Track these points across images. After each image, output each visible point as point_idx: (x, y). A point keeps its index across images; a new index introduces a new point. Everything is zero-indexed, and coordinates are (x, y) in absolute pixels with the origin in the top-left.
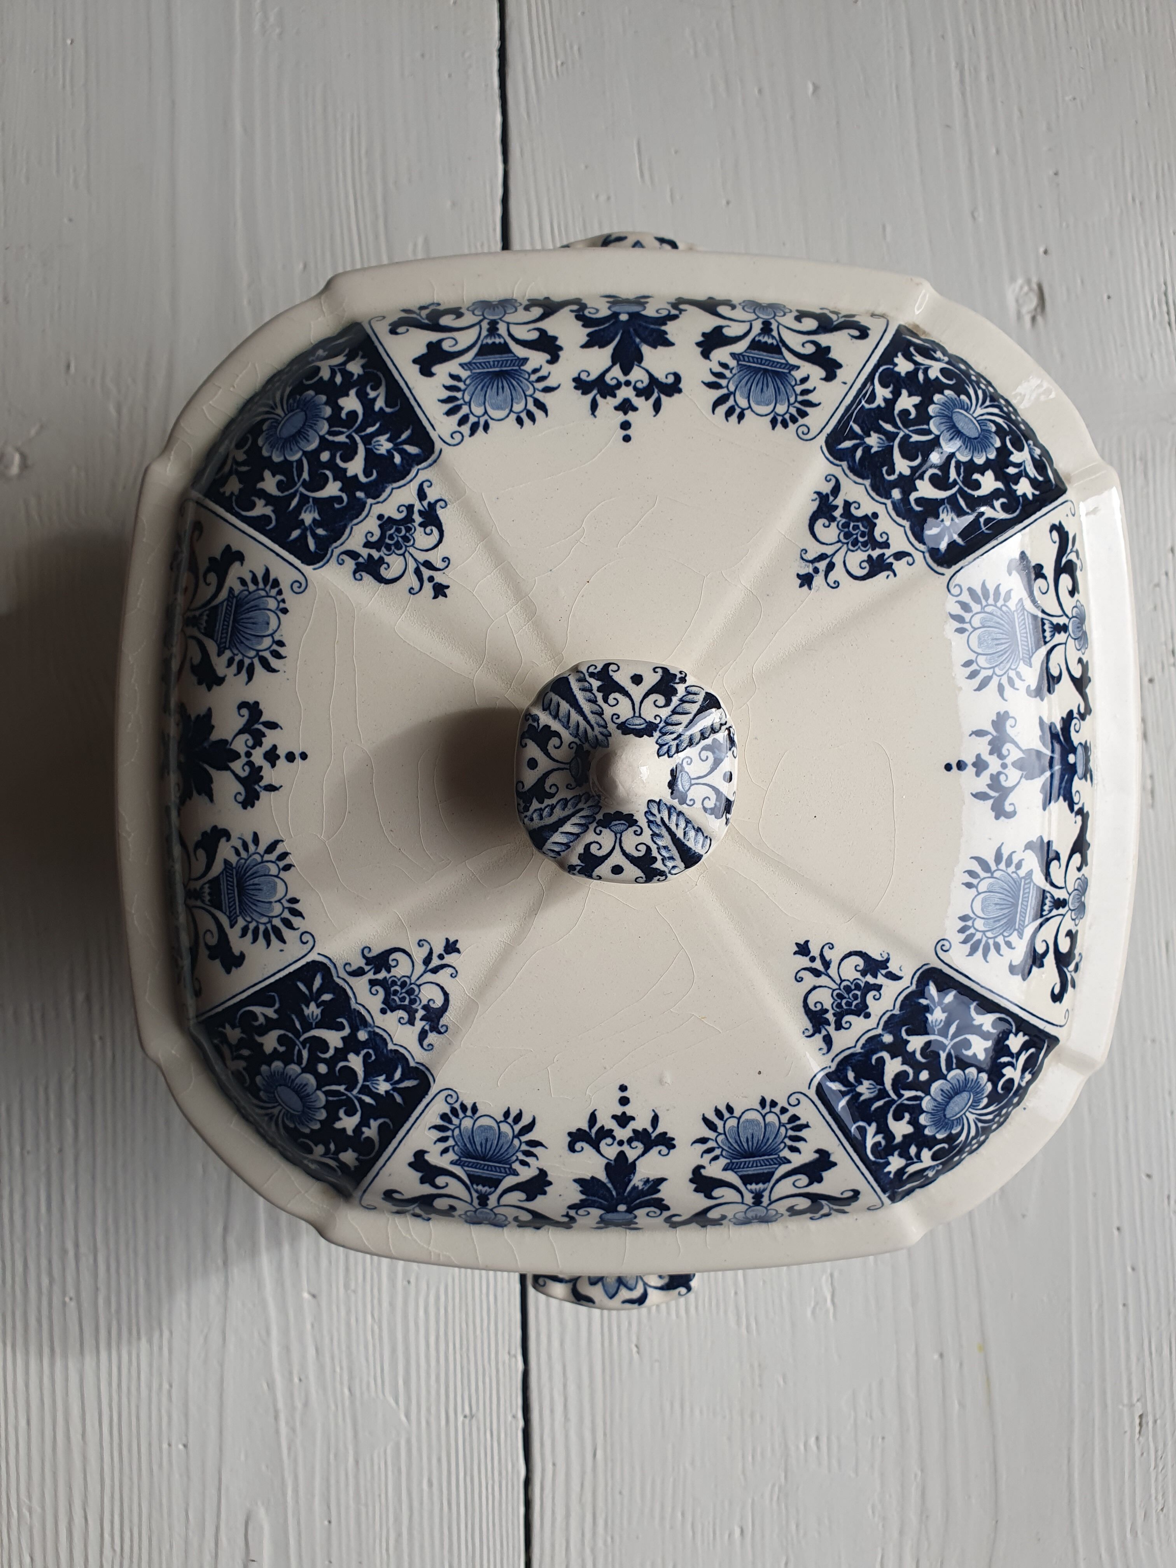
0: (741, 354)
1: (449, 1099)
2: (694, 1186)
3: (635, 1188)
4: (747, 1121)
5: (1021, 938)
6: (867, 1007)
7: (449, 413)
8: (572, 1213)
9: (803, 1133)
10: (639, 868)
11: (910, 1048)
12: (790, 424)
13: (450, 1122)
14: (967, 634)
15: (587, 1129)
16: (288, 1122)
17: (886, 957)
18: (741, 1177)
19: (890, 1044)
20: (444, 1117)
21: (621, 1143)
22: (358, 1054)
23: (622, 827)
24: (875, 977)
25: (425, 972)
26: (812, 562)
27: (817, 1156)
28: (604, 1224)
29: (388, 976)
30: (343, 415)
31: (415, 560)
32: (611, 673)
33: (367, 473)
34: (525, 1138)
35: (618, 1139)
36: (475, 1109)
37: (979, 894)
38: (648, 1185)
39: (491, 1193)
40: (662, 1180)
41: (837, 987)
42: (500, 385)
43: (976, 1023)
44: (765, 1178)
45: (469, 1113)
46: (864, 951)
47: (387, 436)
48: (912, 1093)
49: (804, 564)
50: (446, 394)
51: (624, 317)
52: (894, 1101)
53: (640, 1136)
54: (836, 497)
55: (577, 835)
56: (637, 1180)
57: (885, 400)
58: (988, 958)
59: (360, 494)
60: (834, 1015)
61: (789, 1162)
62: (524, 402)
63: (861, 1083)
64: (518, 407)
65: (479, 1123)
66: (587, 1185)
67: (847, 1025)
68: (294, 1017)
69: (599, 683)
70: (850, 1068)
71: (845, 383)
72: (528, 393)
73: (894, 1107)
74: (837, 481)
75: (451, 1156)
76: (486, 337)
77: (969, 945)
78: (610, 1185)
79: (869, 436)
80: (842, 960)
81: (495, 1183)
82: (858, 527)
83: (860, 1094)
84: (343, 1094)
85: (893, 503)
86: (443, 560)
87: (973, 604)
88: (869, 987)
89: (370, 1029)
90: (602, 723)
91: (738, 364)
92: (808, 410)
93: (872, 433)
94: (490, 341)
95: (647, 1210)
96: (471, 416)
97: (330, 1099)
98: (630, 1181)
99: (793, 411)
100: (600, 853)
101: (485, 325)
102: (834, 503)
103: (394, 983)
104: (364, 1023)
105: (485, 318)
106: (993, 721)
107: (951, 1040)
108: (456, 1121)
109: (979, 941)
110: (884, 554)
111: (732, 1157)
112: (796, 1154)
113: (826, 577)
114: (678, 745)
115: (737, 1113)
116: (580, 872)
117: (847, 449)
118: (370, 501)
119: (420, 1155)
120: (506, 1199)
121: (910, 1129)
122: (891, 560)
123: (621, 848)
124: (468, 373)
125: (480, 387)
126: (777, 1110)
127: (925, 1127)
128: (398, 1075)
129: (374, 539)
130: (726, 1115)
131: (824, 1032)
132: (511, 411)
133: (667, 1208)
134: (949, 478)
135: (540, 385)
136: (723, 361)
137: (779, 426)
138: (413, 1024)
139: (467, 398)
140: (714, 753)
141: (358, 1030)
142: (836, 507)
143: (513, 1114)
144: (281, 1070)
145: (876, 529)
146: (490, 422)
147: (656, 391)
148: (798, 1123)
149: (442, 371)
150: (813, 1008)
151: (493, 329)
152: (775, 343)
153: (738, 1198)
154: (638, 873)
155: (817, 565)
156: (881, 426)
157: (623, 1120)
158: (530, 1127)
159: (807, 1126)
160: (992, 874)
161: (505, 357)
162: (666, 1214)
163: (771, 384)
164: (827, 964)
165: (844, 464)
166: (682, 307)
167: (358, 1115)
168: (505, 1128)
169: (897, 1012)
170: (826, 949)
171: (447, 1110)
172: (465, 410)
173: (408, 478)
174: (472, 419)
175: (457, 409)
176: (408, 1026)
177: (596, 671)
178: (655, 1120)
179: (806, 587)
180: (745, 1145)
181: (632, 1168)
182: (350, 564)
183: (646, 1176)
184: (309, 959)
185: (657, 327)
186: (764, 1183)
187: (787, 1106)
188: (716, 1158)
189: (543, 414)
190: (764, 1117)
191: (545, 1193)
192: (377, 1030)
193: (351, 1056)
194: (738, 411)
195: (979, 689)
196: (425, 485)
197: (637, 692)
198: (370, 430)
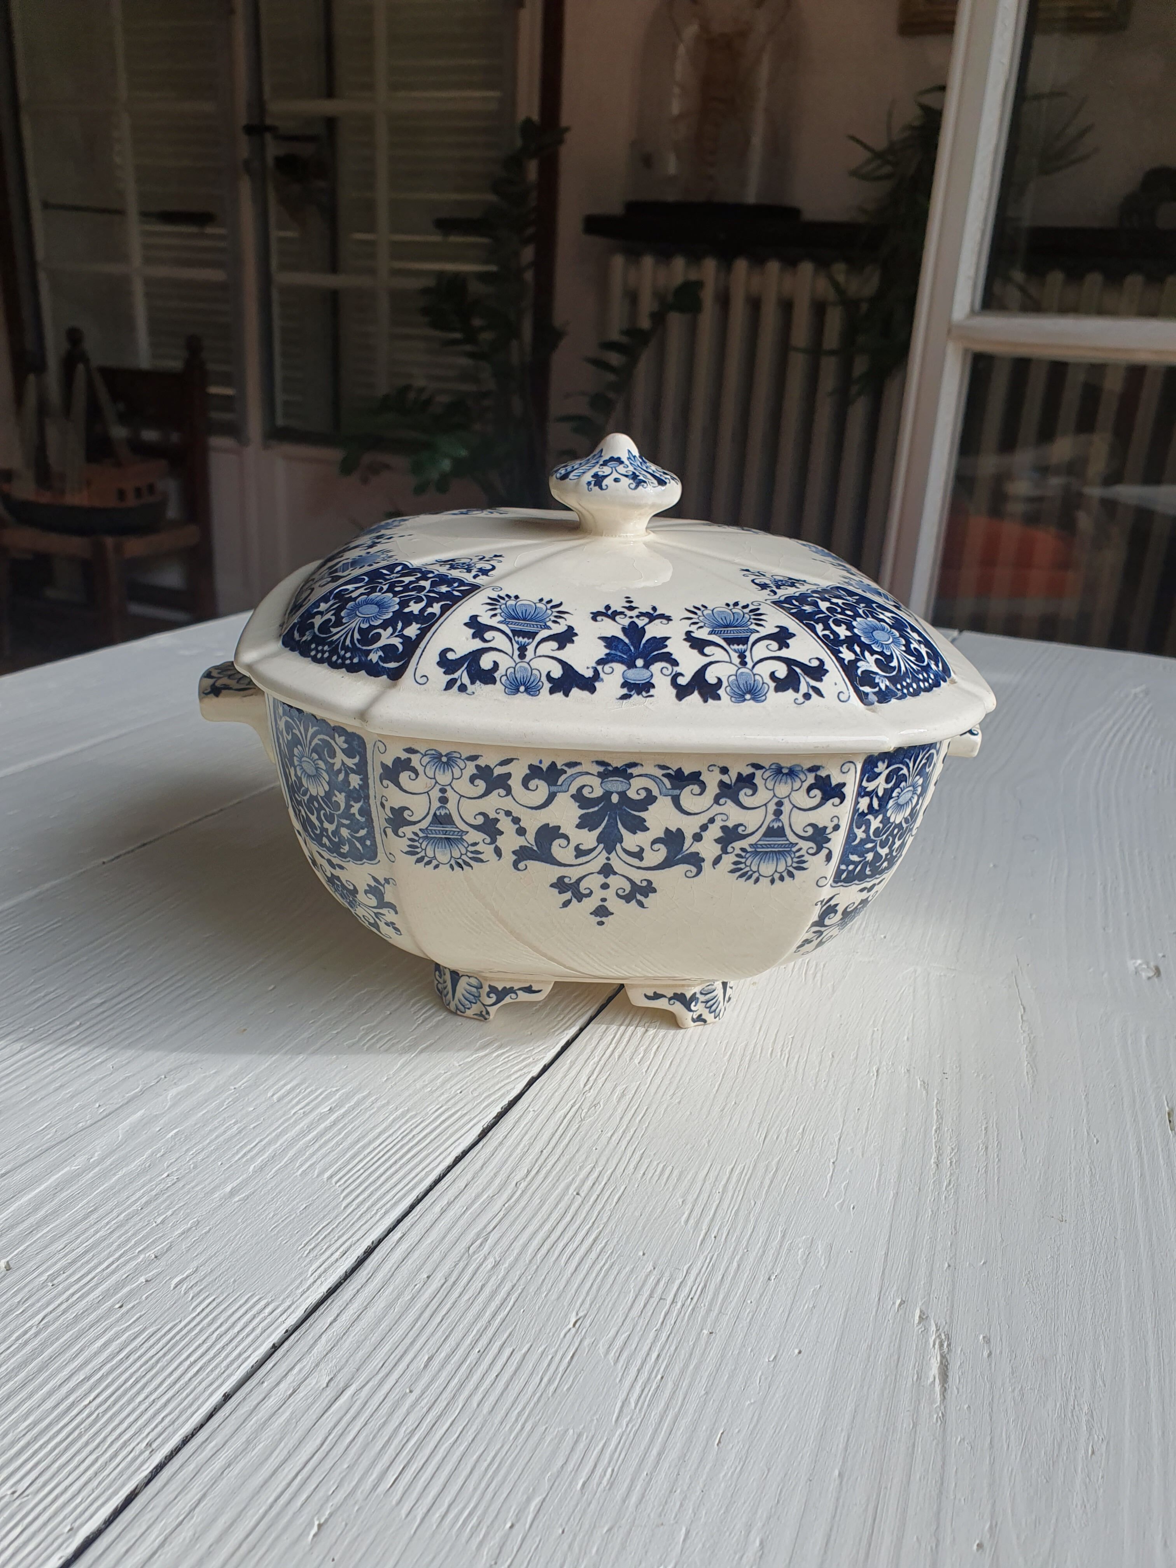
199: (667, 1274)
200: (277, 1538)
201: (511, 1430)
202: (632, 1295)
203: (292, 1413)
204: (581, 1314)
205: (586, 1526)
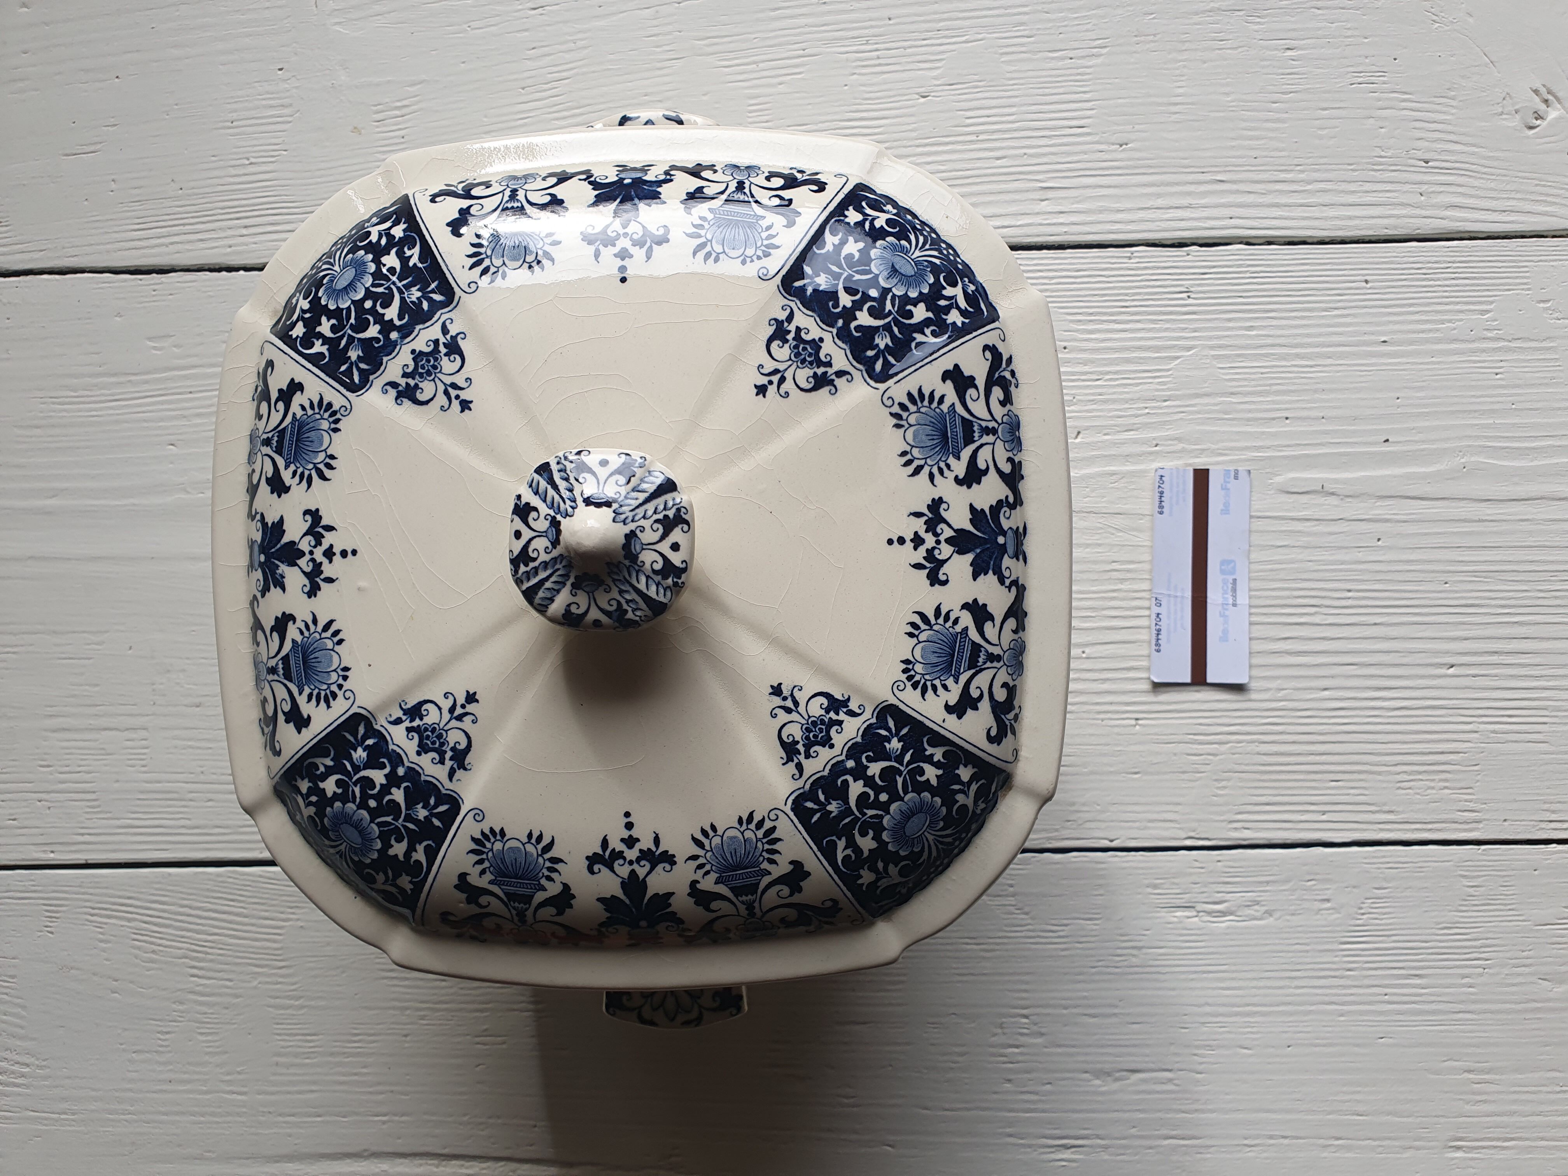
0: (967, 635)
1: (344, 409)
2: (280, 616)
3: (278, 566)
4: (332, 656)
5: (489, 883)
6: (426, 753)
7: (910, 395)
8: (258, 517)
9: (323, 704)
10: (520, 552)
11: (394, 790)
12: (906, 675)
13: (326, 411)
14: (738, 827)
15: (321, 524)
16: (327, 278)
17: (468, 767)
18: (287, 655)
19: (396, 773)
20: (330, 405)
21: (311, 553)
22: (379, 332)
23: (550, 537)
24: (451, 759)
25: (445, 384)
26: (792, 695)
27: (306, 716)
28: (251, 544)
29: (442, 354)
30: (909, 307)
31: (786, 369)
32: (680, 526)
33: (858, 328)
34: (314, 473)
35: (314, 550)
36: (336, 430)
37: (523, 845)
38: (279, 578)
39: (271, 448)
40: (284, 589)
41: (441, 727)
42: (935, 437)
43: (418, 846)
44: (288, 676)
45: (333, 426)
46: (472, 749)
47: (890, 344)
48: (358, 794)
49: (790, 688)
50: (926, 392)
51: (1001, 540)
52: (351, 779)
53: (317, 568)
54: (845, 713)
55: (545, 501)
56: (283, 568)
57: (932, 755)
58: (470, 854)
59: (840, 323)
60: (419, 726)
61: (300, 694)
62: (921, 457)
63: (364, 751)
64: (916, 452)
65: (325, 434)
66: (278, 528)
67: (410, 737)
68: (410, 279)
69: (671, 516)
70: (376, 741)
71: (944, 721)
72: (928, 461)
73: (346, 779)
74: (860, 715)
75: (299, 413)
76: (980, 425)
77: (480, 837)
78: (279, 546)
79: (899, 741)
80: (464, 731)
81: (279, 451)
82: (821, 732)
83: (355, 751)
84: (348, 322)
85: (843, 761)
86: (787, 393)
87: (762, 831)
88: (442, 754)
89: (399, 341)
90: (637, 518)
91: (957, 633)
92: (919, 689)
93: (902, 743)
94: (976, 428)
95: (261, 579)
96: (907, 413)
97: (344, 312)
98: (282, 562)
99: (917, 678)
100: (530, 520)
101: (992, 424)
102: (841, 712)
103: (436, 359)
104: (403, 337)
105: (999, 424)
106: (667, 851)
107: (403, 825)
108: (326, 415)
109: (484, 846)
110: (800, 754)
111: (303, 646)
112: (306, 699)
113: (779, 707)
114: (620, 580)
115: (337, 648)
116: (516, 504)
117: (887, 723)
118: (835, 331)
119: (300, 387)
120: (268, 461)
121: (329, 794)
122: (796, 761)
123: (535, 537)
124: (945, 410)
125: (933, 420)
126: (341, 681)
127: (332, 808)
128: (363, 366)
129: (803, 335)
130: (336, 639)
131: (404, 718)
132: (913, 446)
133: (263, 596)
134: (867, 809)
135: (935, 470)
136: (960, 620)
137: (904, 666)
138: (403, 376)
139: (923, 410)
140: (616, 610)
141: (398, 332)
142: (838, 714)
143: (332, 462)
144: (368, 271)
145: (821, 747)
146: (903, 430)
147: (932, 565)
148: (331, 699)
149: (948, 390)
150: (423, 709)
151: (987, 431)
152: (979, 664)
153: (272, 654)
154: (516, 553)
155: (790, 699)
156: (908, 751)
157: (329, 554)
158: (323, 477)
159: (329, 707)
160: (541, 855)
161: (961, 441)
162: (259, 595)
163: (941, 659)
164: (459, 718)
165: (874, 720)
166: (1014, 589)
167: (332, 335)
168: (322, 456)
169: (423, 778)
170: (471, 717)
171: (336, 407)
172: (912, 408)
173: (855, 363)
174: (905, 415)
175: (914, 402)
176: (402, 373)
177: (682, 514)
178: (330, 580)
179: (771, 691)
180: (312, 656)
181: (292, 563)
182: (782, 316)
183: (286, 576)
184: (456, 289)
185: (991, 567)
186: (283, 674)
187: (344, 689)
188: (302, 633)
189: (910, 473)
190: (335, 670)
191: (272, 493)
192: (398, 347)
193: (378, 327)
194: (916, 633)
195: (694, 839)
196: (849, 377)
197: (664, 547)
198: (896, 330)
199: (854, 64)
200: (1138, 159)
201: (1018, 90)
202: (885, 76)
203: (1073, 204)
204: (917, 97)
205: (1051, 25)
